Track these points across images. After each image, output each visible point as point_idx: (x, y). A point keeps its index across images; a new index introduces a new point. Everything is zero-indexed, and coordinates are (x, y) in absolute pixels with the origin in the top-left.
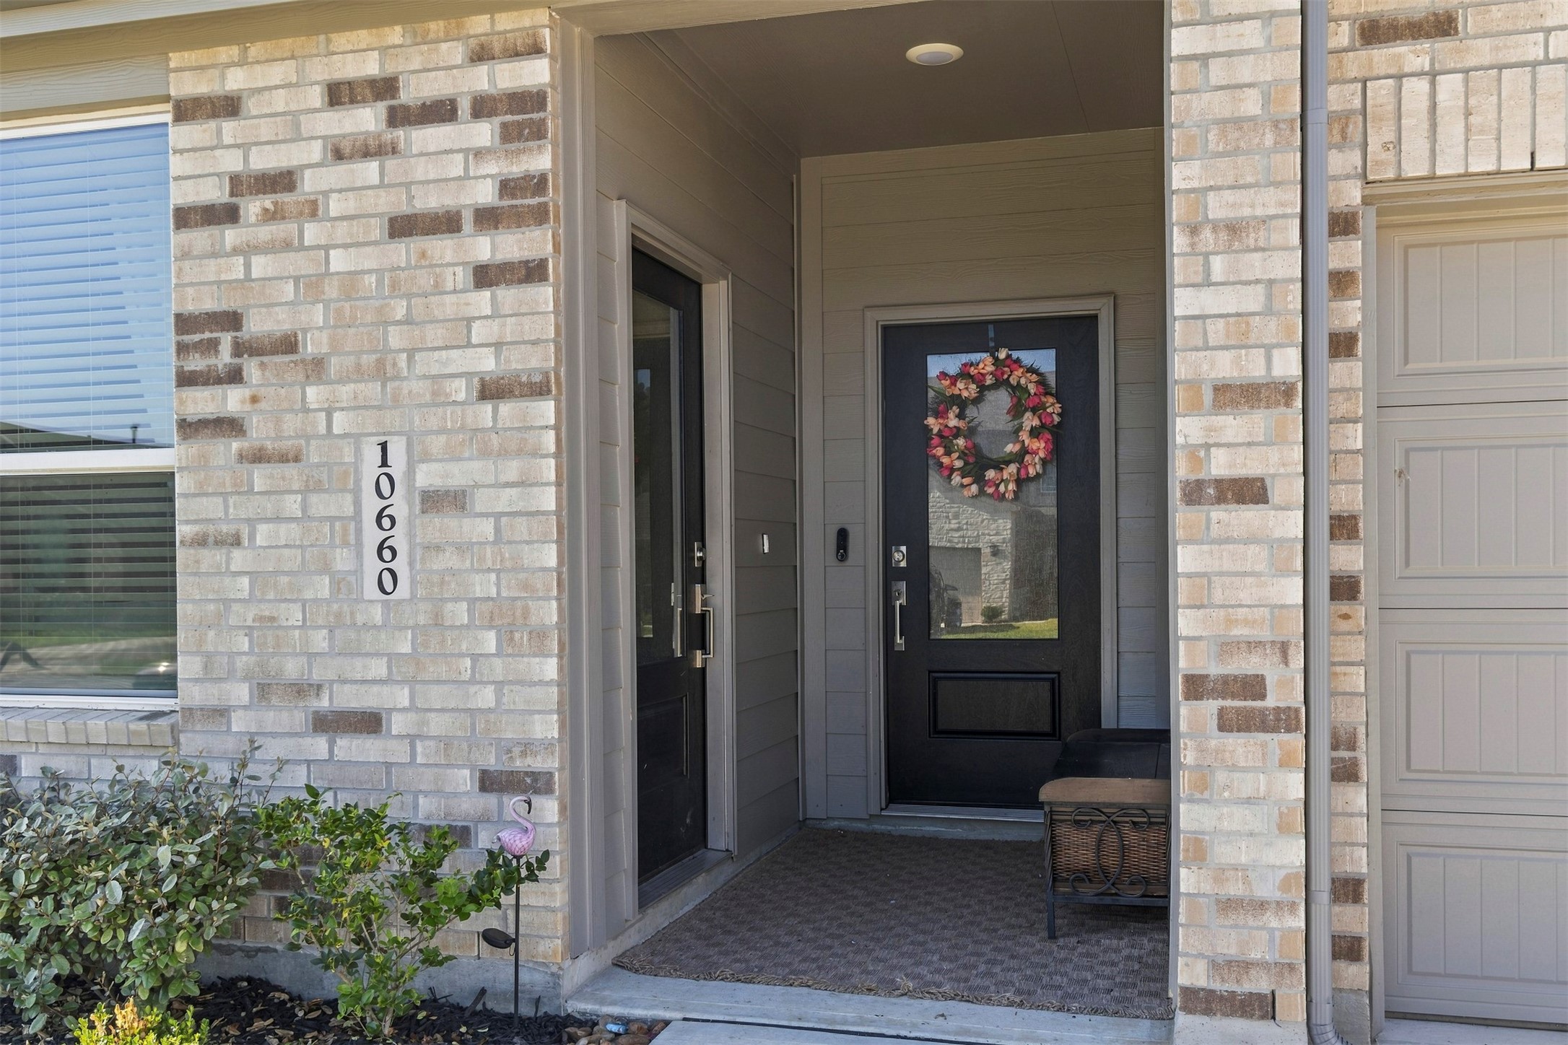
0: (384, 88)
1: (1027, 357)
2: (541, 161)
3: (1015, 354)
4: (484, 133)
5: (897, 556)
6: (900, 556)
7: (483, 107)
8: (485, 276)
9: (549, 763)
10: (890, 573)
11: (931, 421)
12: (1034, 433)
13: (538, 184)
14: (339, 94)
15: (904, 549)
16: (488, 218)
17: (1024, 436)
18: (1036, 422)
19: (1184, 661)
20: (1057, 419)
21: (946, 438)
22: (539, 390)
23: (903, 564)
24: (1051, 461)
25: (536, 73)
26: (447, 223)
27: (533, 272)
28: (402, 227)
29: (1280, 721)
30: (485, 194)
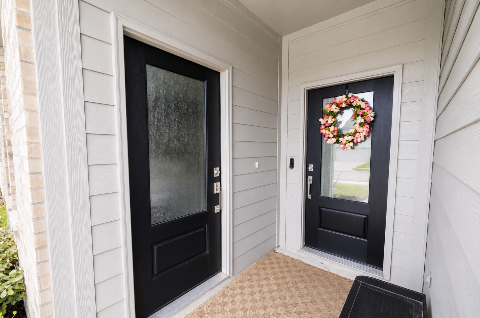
1: (360, 96)
3: (355, 95)
5: (310, 168)
6: (311, 168)
10: (308, 173)
11: (321, 120)
12: (361, 125)
15: (312, 165)
17: (357, 126)
18: (363, 121)
20: (372, 119)
21: (327, 127)
23: (312, 170)
24: (368, 136)
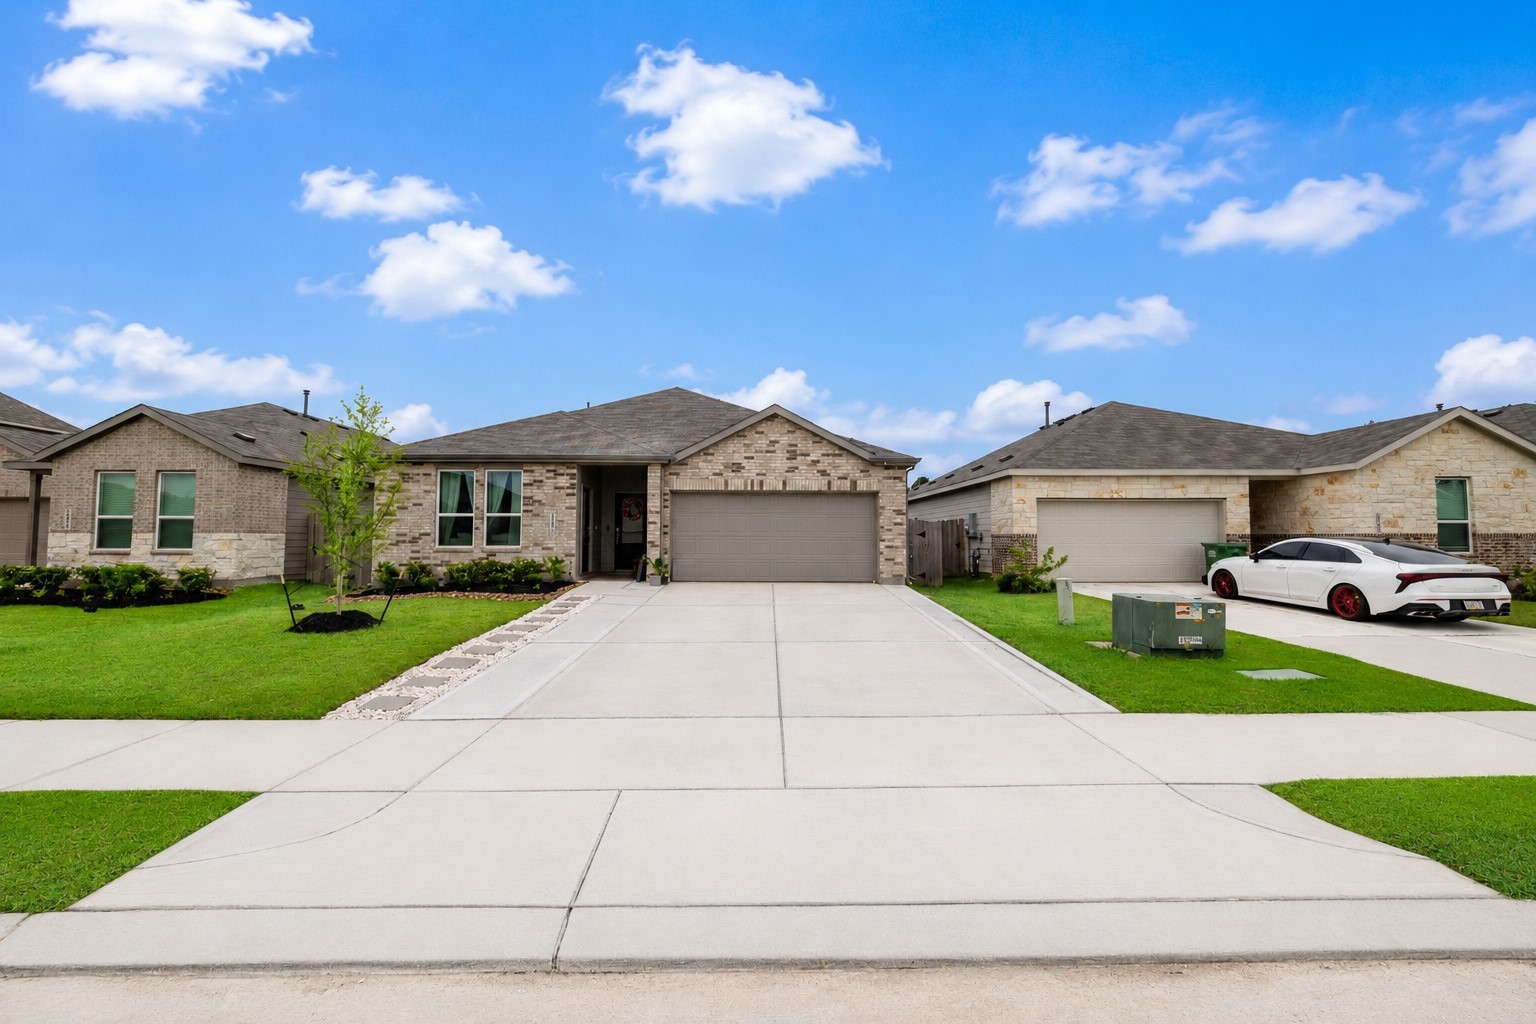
0: (554, 471)
2: (575, 481)
4: (568, 477)
7: (568, 475)
8: (567, 495)
9: (574, 552)
13: (574, 484)
14: (548, 471)
16: (568, 488)
19: (648, 540)
22: (573, 508)
25: (575, 471)
26: (563, 488)
27: (574, 495)
28: (556, 488)
29: (657, 546)
30: (568, 485)
